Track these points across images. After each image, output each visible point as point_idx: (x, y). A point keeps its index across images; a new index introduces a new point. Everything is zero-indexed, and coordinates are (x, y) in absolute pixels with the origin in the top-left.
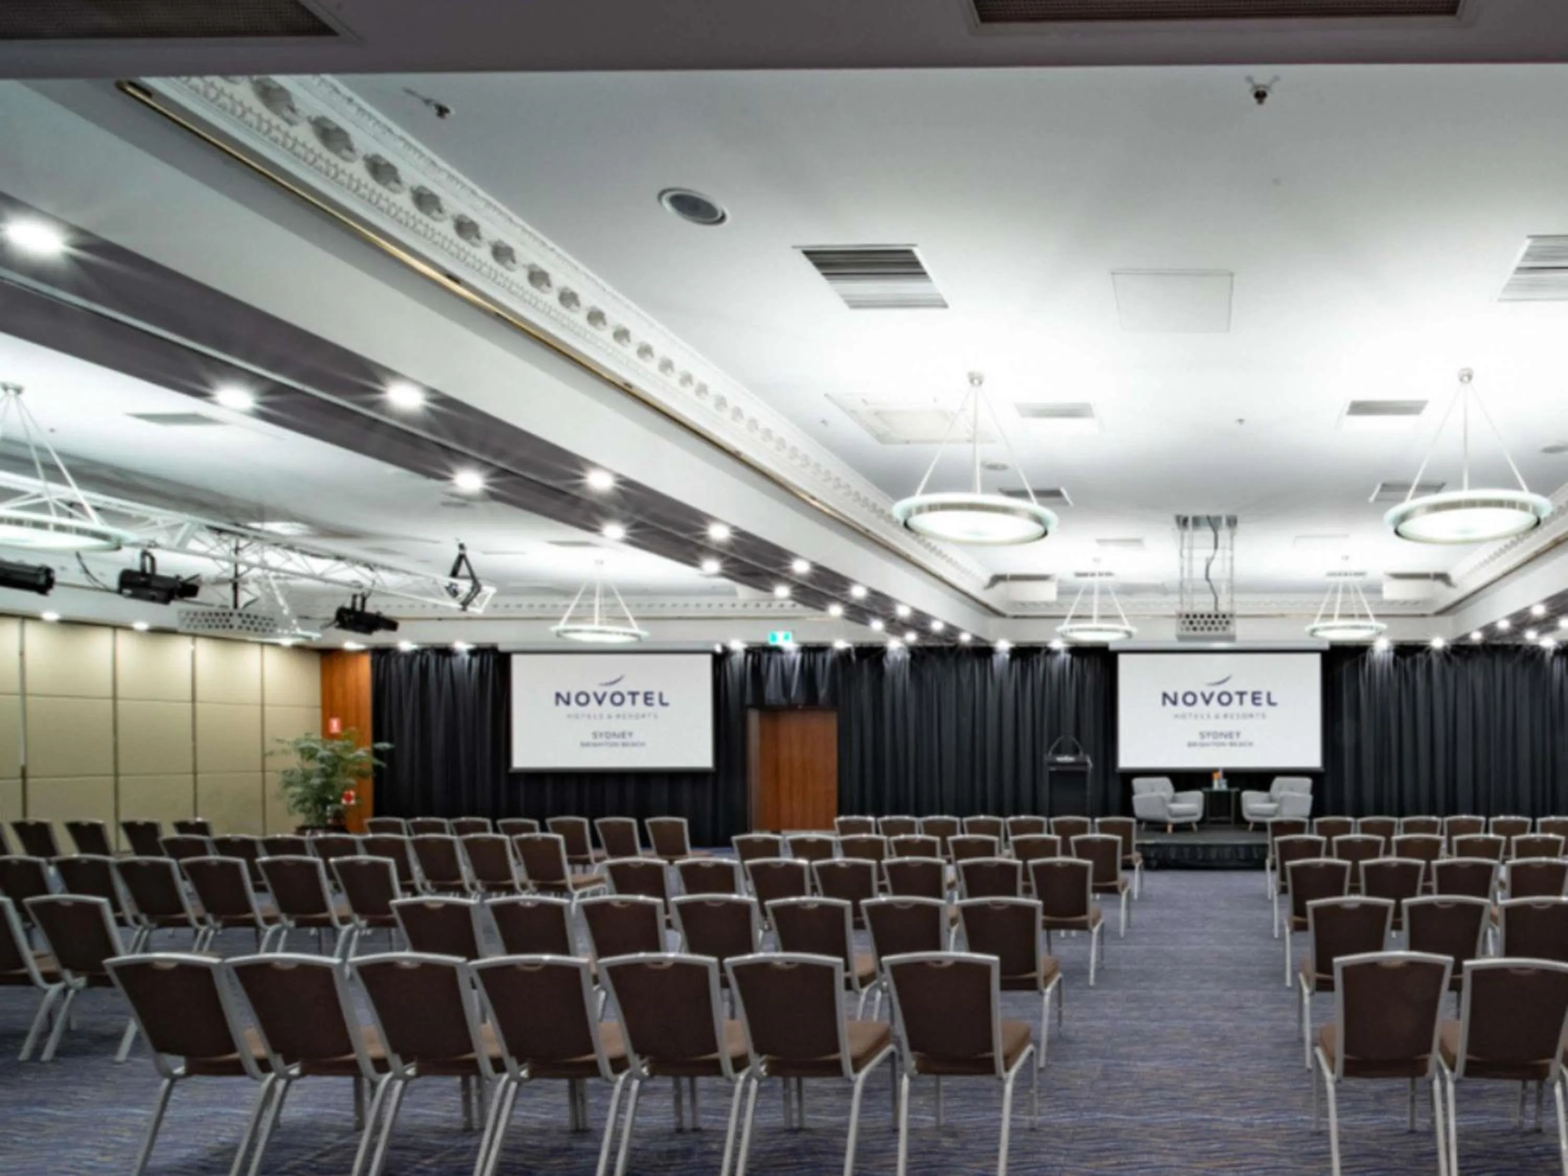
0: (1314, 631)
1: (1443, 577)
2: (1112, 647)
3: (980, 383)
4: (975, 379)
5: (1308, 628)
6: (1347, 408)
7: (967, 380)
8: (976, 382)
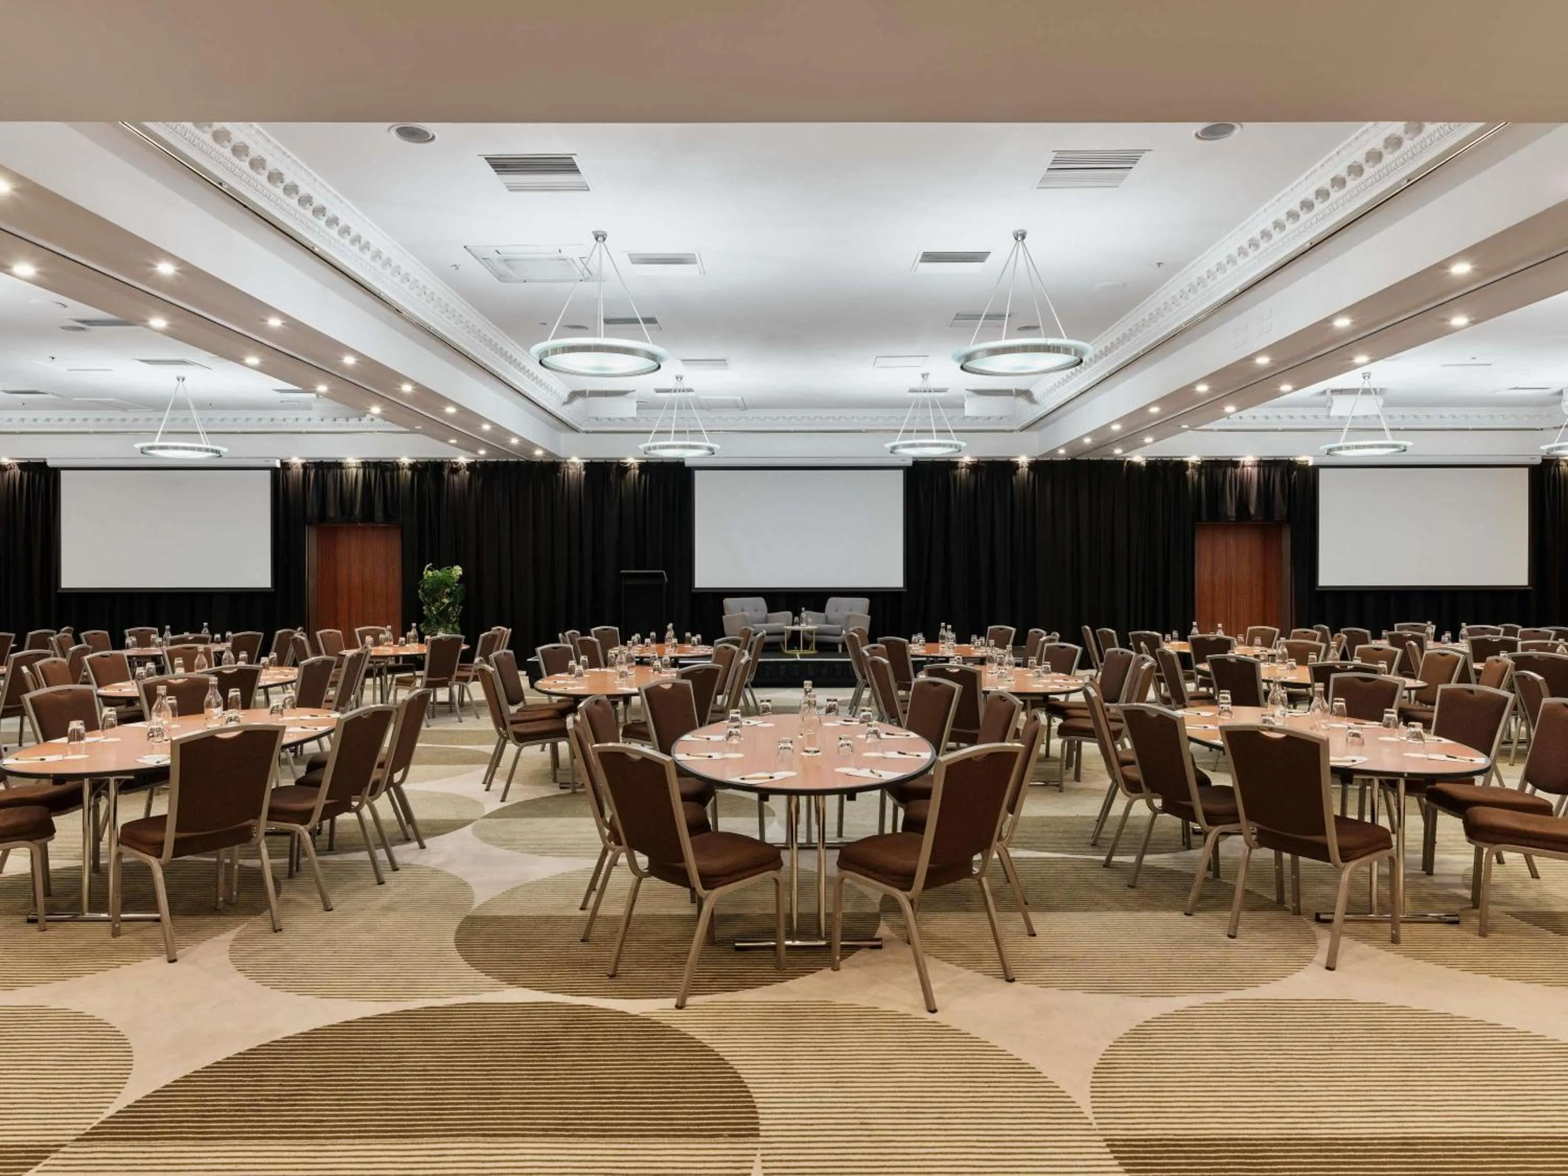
0: (894, 448)
1: (1026, 394)
2: (688, 463)
3: (604, 239)
4: (600, 237)
5: (888, 446)
6: (920, 257)
7: (593, 237)
8: (600, 239)
